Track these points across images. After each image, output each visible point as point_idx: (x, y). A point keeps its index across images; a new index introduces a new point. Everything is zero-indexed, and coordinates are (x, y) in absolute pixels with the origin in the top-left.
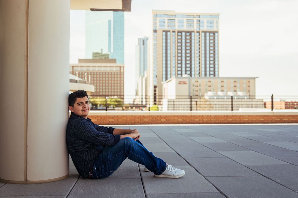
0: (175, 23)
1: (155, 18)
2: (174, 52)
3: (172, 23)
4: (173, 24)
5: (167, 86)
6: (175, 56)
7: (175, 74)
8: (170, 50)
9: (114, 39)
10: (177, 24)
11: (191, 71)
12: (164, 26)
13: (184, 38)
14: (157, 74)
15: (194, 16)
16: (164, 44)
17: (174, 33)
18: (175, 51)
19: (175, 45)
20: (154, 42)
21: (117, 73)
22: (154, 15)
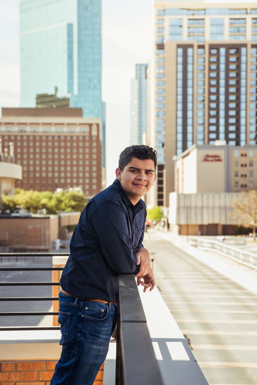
0: (204, 27)
1: (160, 17)
2: (201, 91)
3: (198, 28)
4: (201, 30)
5: (183, 164)
6: (204, 101)
7: (204, 139)
8: (193, 87)
9: (79, 66)
10: (208, 29)
11: (238, 132)
12: (180, 34)
13: (222, 59)
14: (164, 140)
15: (246, 9)
16: (180, 75)
17: (201, 51)
18: (204, 89)
19: (204, 77)
20: (157, 71)
21: (84, 137)
22: (159, 11)
